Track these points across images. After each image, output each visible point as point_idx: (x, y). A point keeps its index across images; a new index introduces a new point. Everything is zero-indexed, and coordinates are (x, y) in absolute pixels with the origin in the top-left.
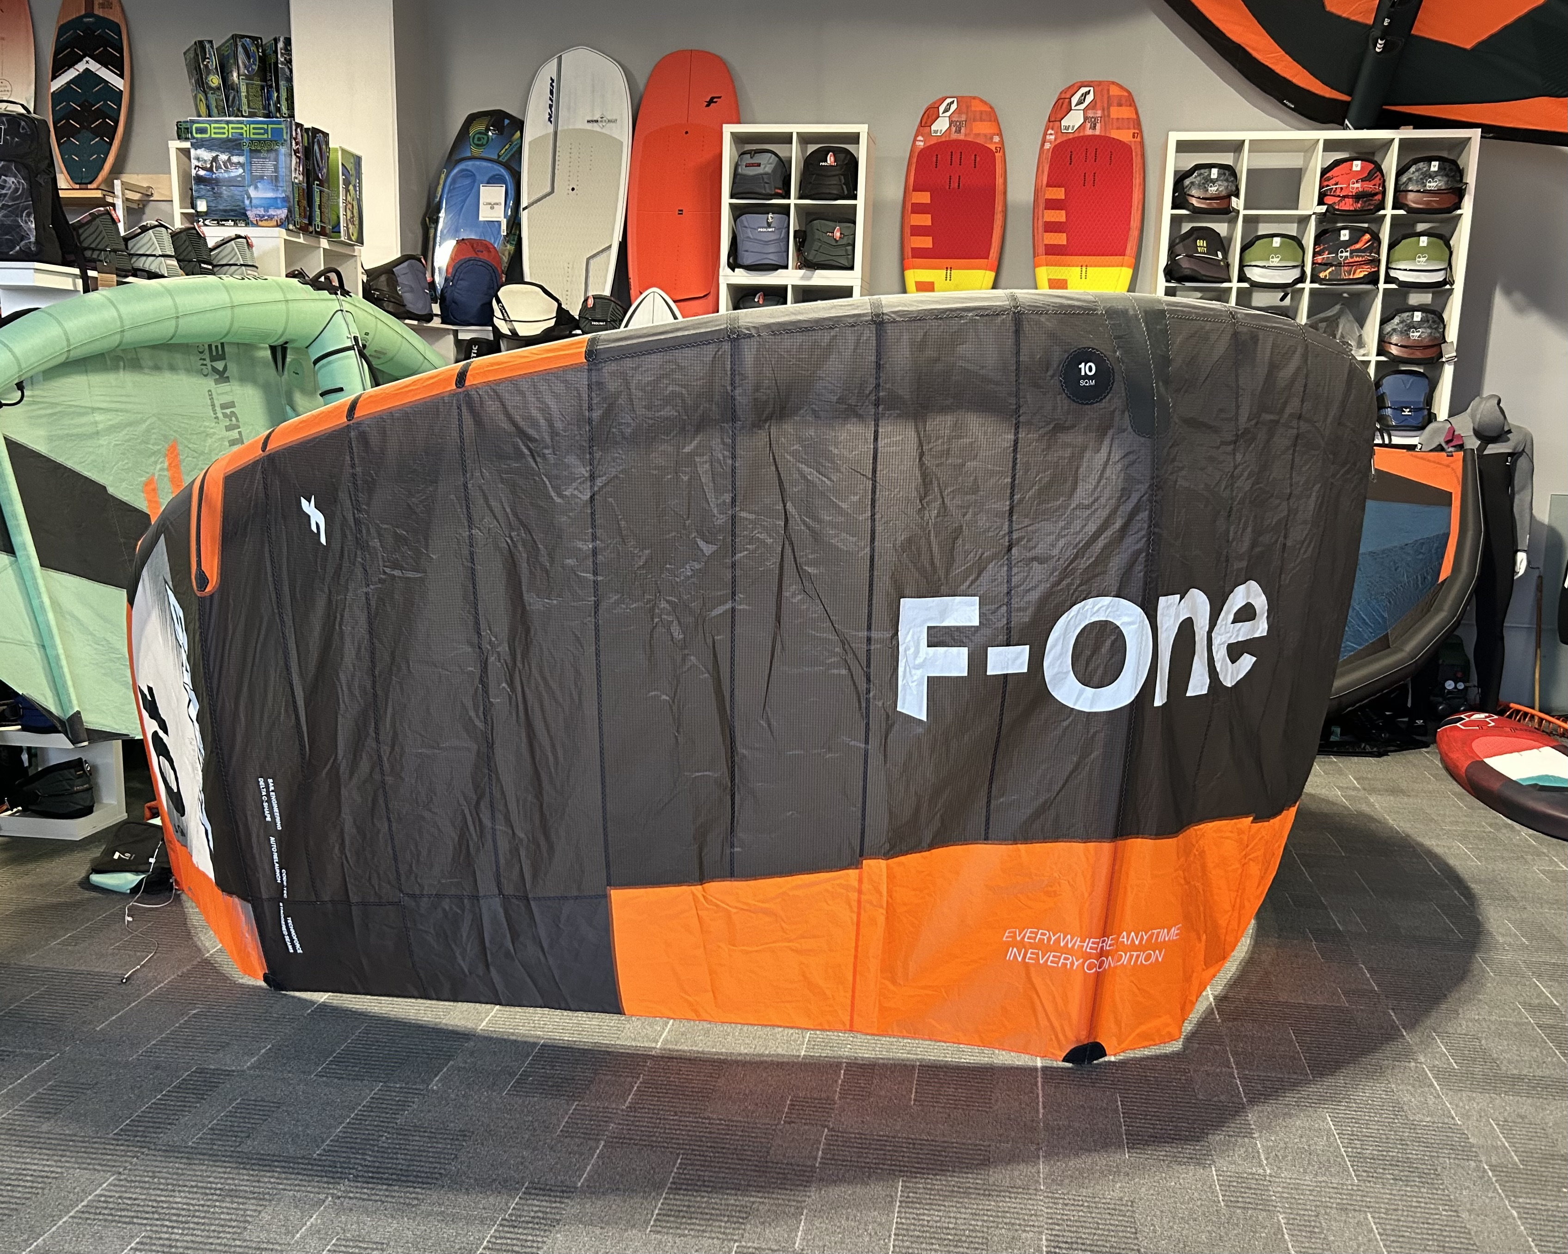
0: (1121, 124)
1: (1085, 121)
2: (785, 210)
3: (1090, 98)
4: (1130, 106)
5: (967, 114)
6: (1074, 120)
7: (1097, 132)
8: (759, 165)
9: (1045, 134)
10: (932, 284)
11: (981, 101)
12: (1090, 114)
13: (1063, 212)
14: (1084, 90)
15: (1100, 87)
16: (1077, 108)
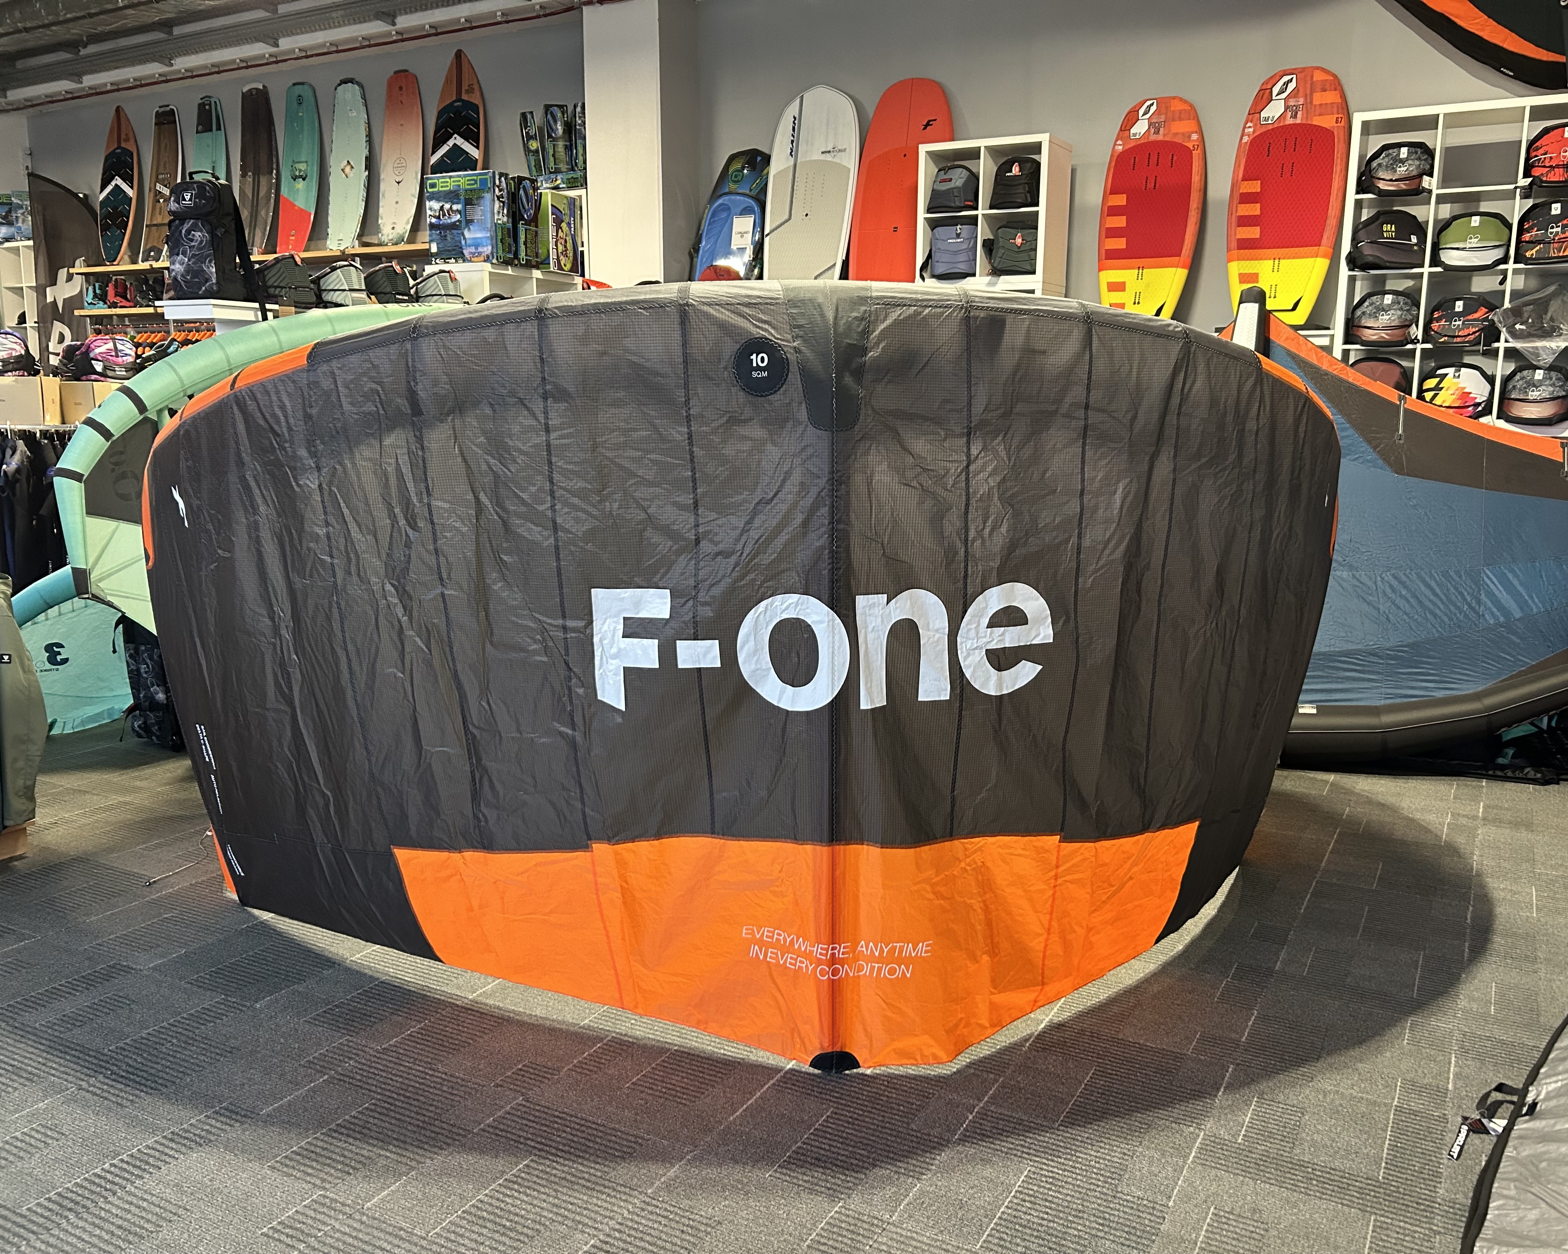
0: (1324, 109)
1: (1285, 111)
2: (974, 220)
3: (1292, 86)
4: (1335, 90)
5: (1166, 114)
6: (1274, 111)
7: (1298, 121)
8: (950, 180)
9: (1245, 128)
10: (1124, 284)
11: (1181, 99)
12: (1292, 102)
13: (1258, 206)
14: (1286, 78)
15: (1304, 74)
16: (1279, 97)
